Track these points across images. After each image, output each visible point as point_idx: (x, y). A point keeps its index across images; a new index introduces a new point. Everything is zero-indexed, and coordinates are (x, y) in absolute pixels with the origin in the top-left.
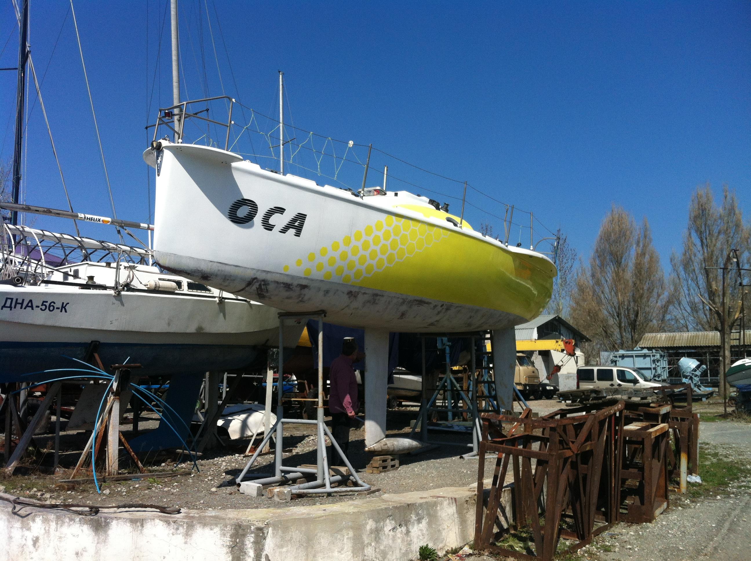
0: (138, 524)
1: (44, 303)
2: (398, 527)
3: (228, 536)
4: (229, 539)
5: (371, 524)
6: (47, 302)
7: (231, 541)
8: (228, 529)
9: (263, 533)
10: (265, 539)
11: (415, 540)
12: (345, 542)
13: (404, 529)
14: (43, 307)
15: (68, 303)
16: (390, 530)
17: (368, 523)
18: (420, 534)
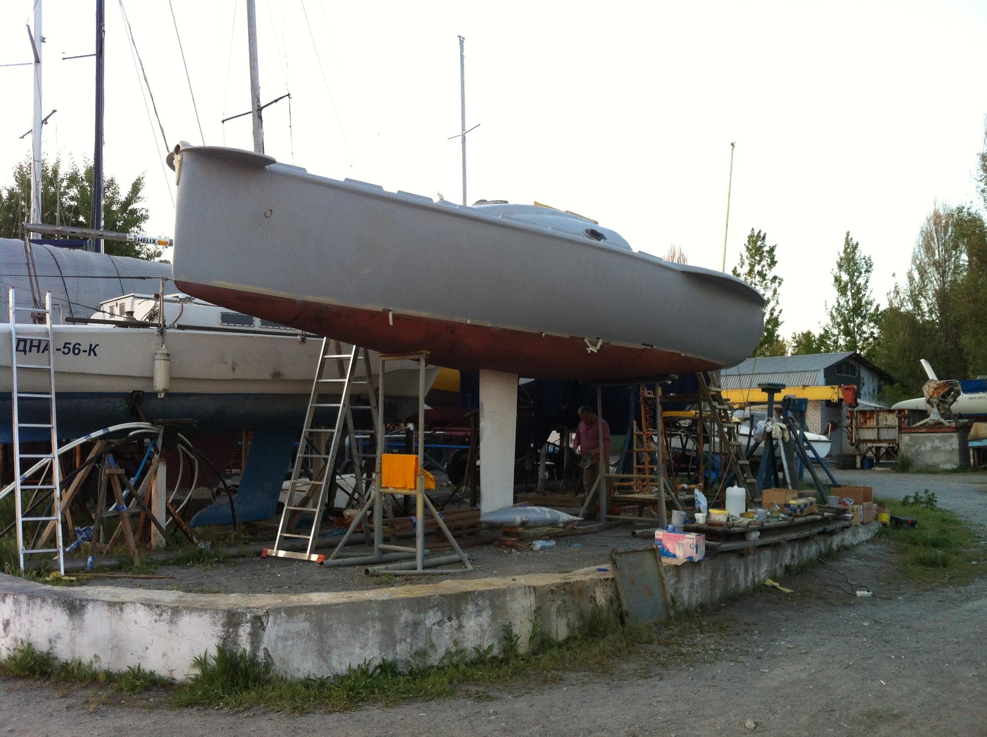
0: (117, 608)
1: (67, 346)
2: (446, 620)
3: (219, 624)
4: (220, 628)
5: (406, 616)
6: (70, 344)
7: (223, 631)
8: (219, 616)
9: (262, 623)
10: (264, 629)
11: (471, 637)
12: (370, 637)
13: (455, 623)
14: (66, 350)
15: (98, 345)
16: (434, 624)
17: (401, 615)
18: (478, 628)
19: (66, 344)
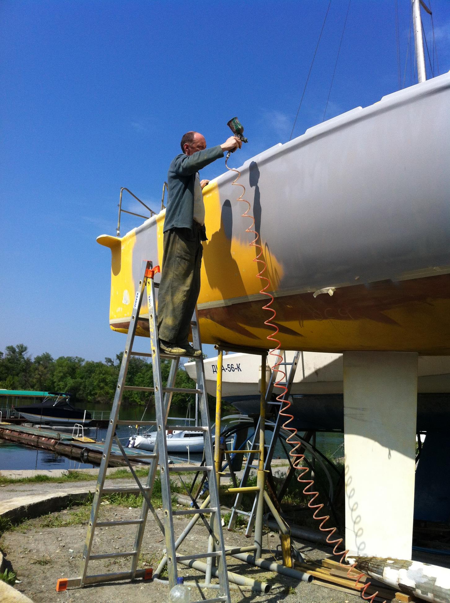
1: (229, 366)
6: (229, 365)
14: (229, 369)
15: (239, 364)
19: (228, 365)
